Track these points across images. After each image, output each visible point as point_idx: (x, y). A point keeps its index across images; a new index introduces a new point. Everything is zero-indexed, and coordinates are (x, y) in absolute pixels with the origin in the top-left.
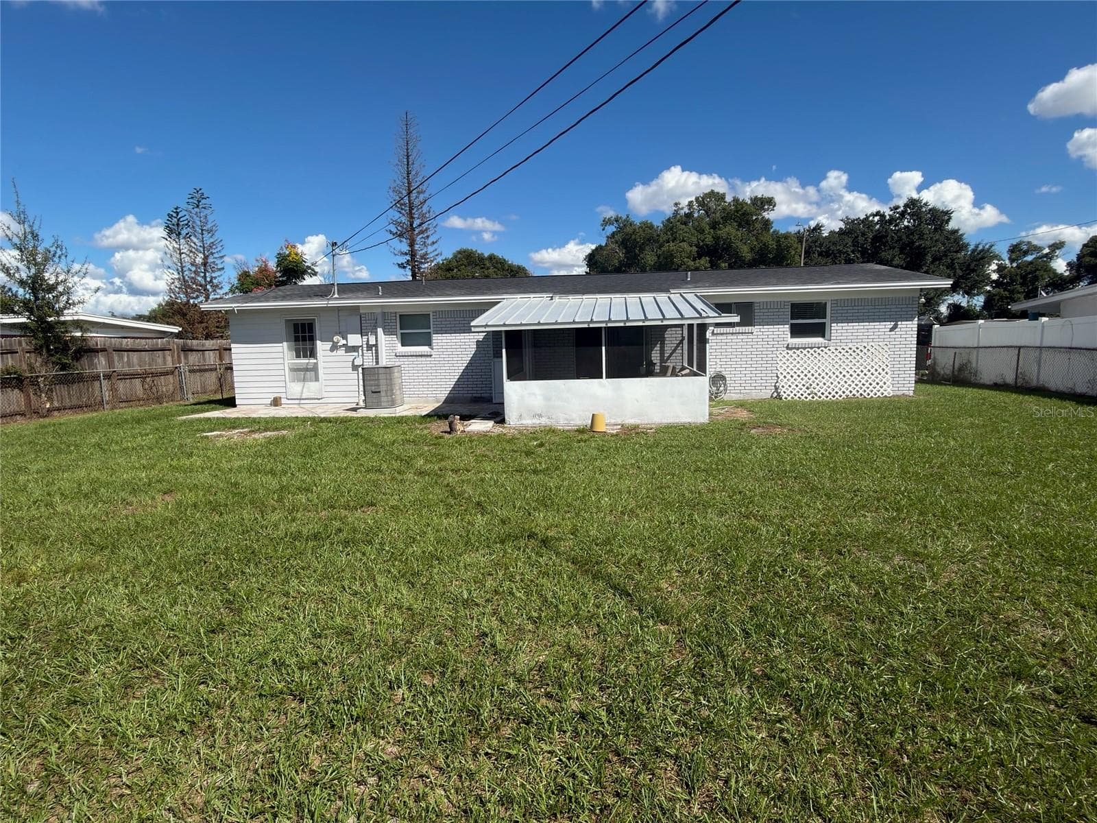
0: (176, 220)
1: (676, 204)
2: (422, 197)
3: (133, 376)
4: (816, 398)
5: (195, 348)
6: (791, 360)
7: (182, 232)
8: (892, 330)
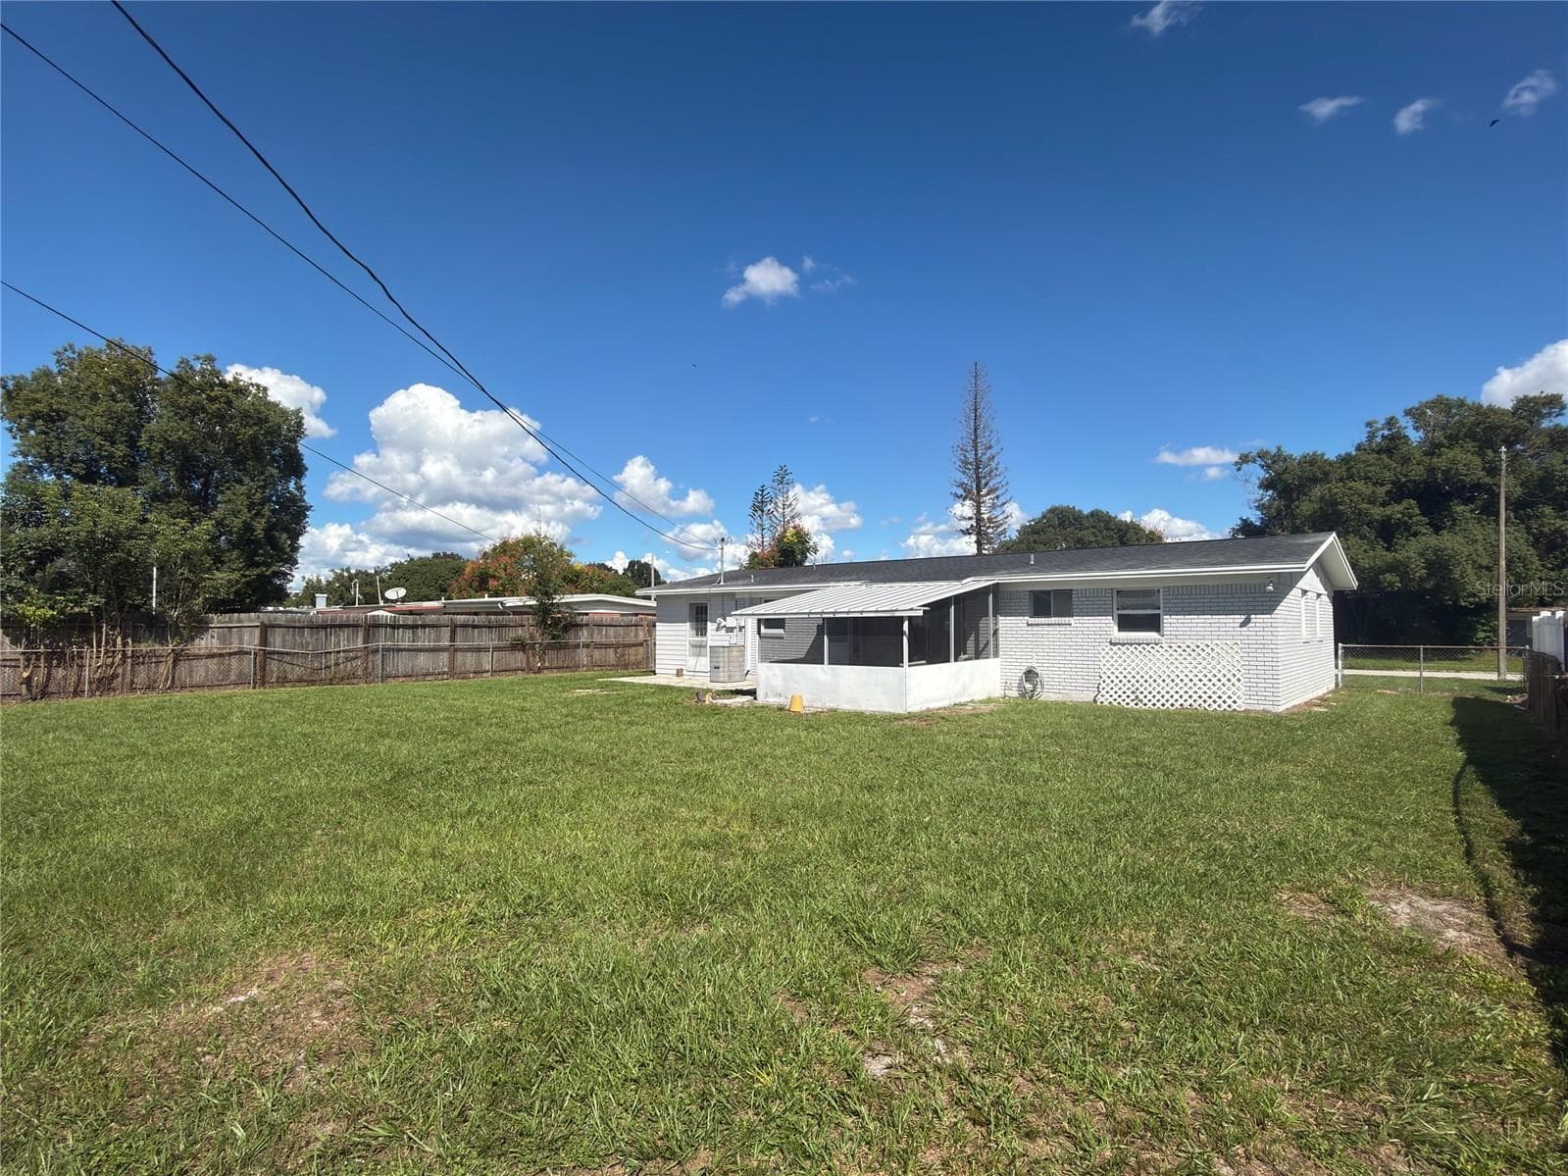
1: (1369, 424)
3: (607, 646)
4: (1140, 705)
6: (1115, 657)
7: (765, 508)
8: (1243, 625)
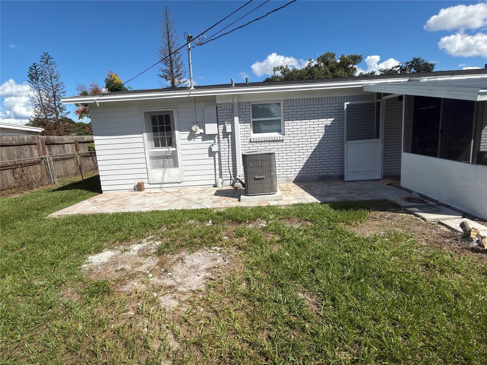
0: (35, 71)
2: (177, 56)
3: (3, 168)
5: (56, 142)
7: (39, 78)
